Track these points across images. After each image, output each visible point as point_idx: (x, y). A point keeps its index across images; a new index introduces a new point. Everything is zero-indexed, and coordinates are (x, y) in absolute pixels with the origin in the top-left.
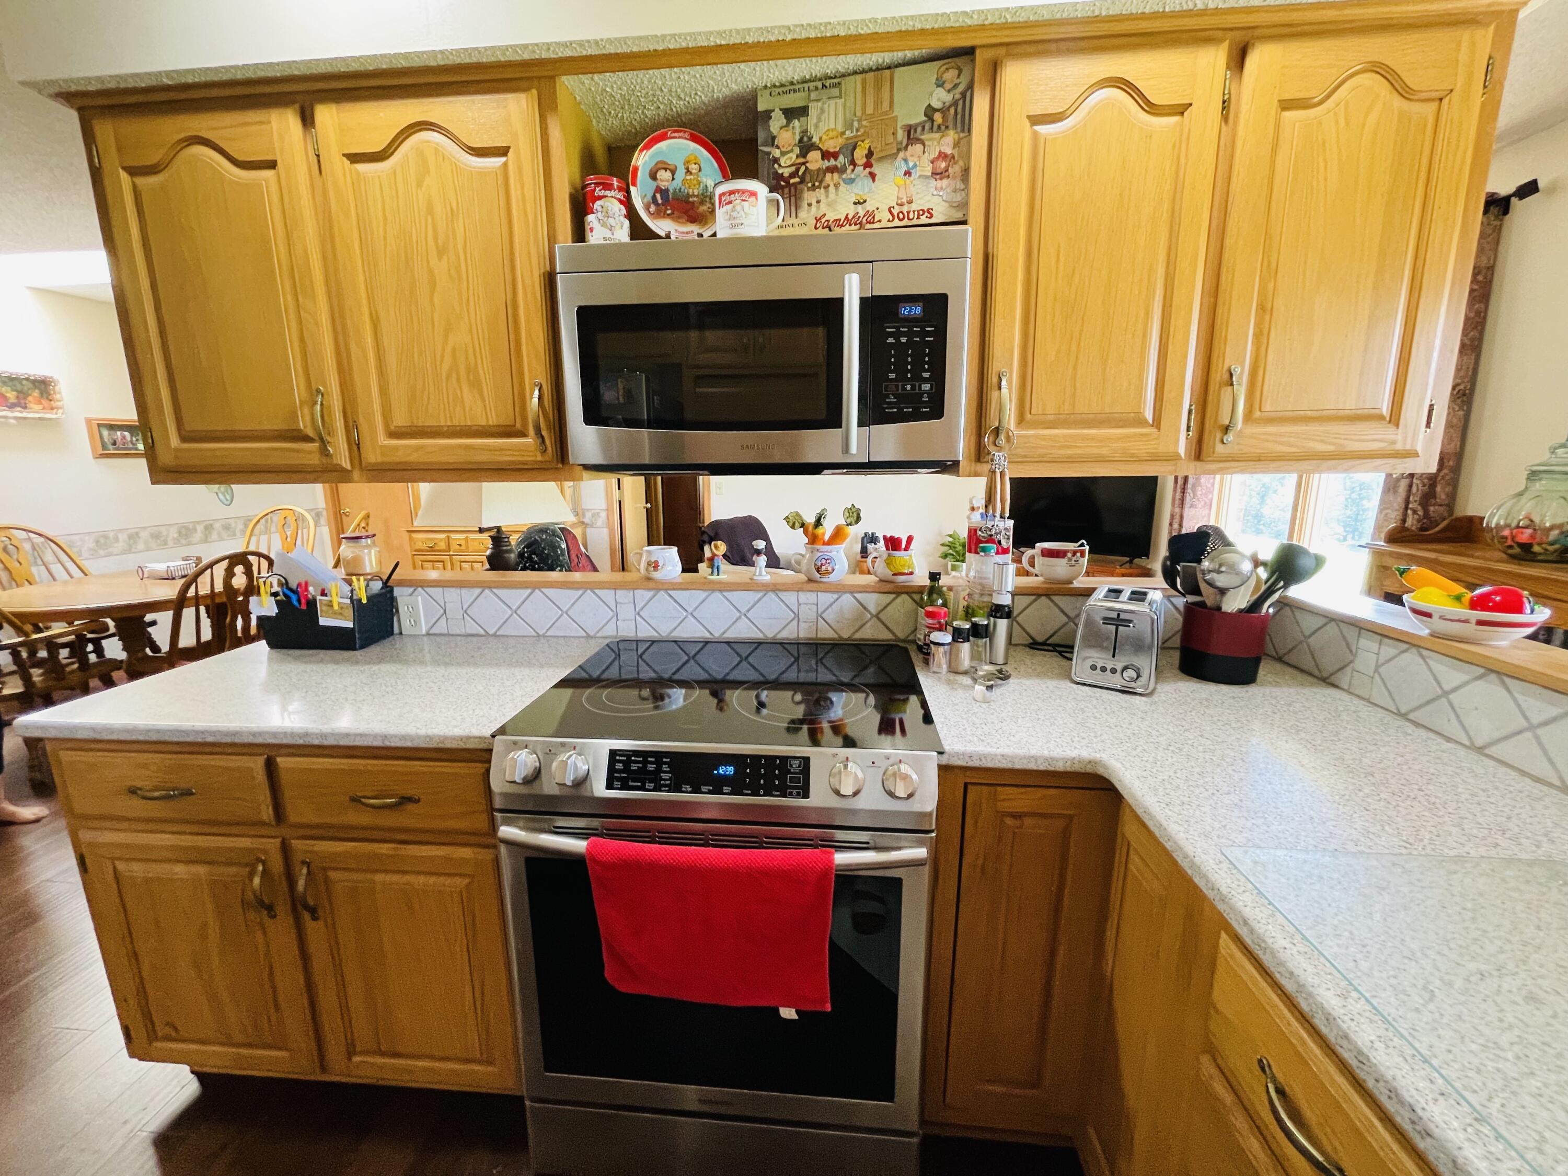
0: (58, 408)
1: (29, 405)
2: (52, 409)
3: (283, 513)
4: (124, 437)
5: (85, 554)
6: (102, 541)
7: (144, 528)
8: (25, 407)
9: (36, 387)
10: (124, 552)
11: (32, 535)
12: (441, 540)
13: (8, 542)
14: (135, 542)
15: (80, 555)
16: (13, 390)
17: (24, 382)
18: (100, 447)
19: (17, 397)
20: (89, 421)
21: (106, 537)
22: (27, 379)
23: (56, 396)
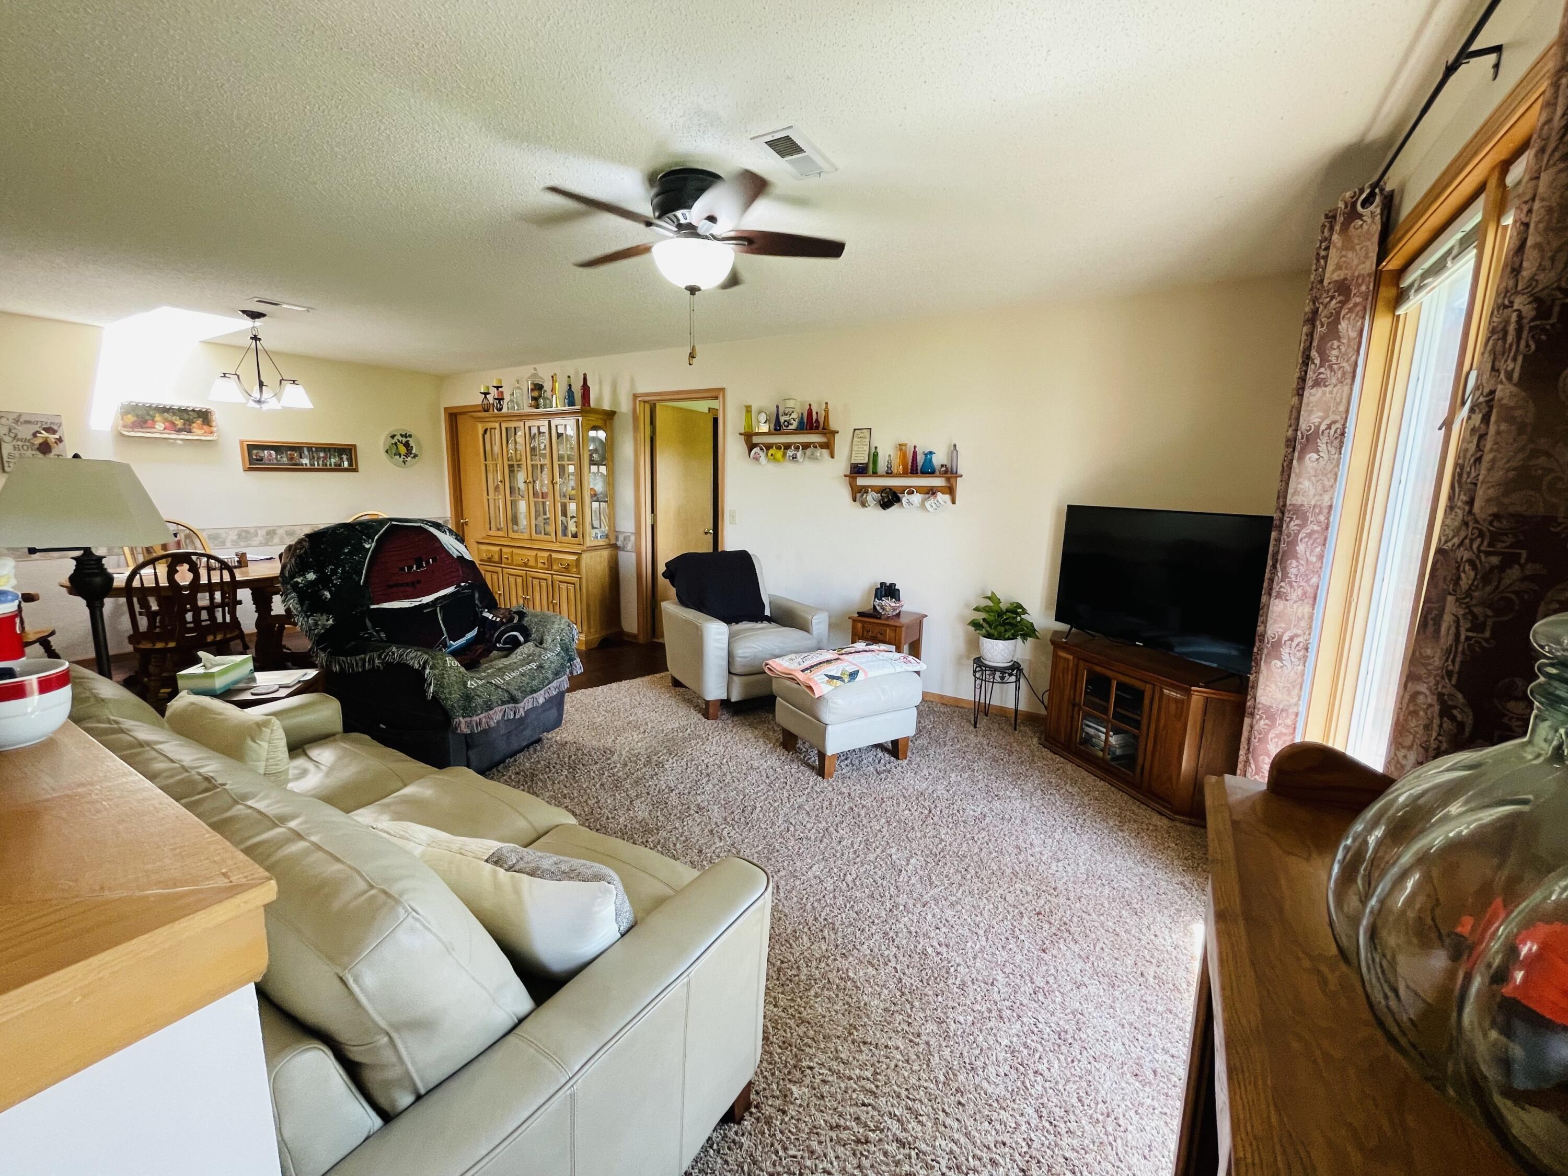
0: (216, 433)
1: (194, 430)
2: (211, 433)
4: (270, 455)
6: (244, 534)
7: (281, 527)
8: (190, 432)
9: (199, 417)
10: (261, 545)
14: (272, 537)
16: (182, 419)
17: (191, 413)
18: (247, 462)
19: (184, 424)
20: (241, 442)
22: (193, 410)
23: (214, 424)
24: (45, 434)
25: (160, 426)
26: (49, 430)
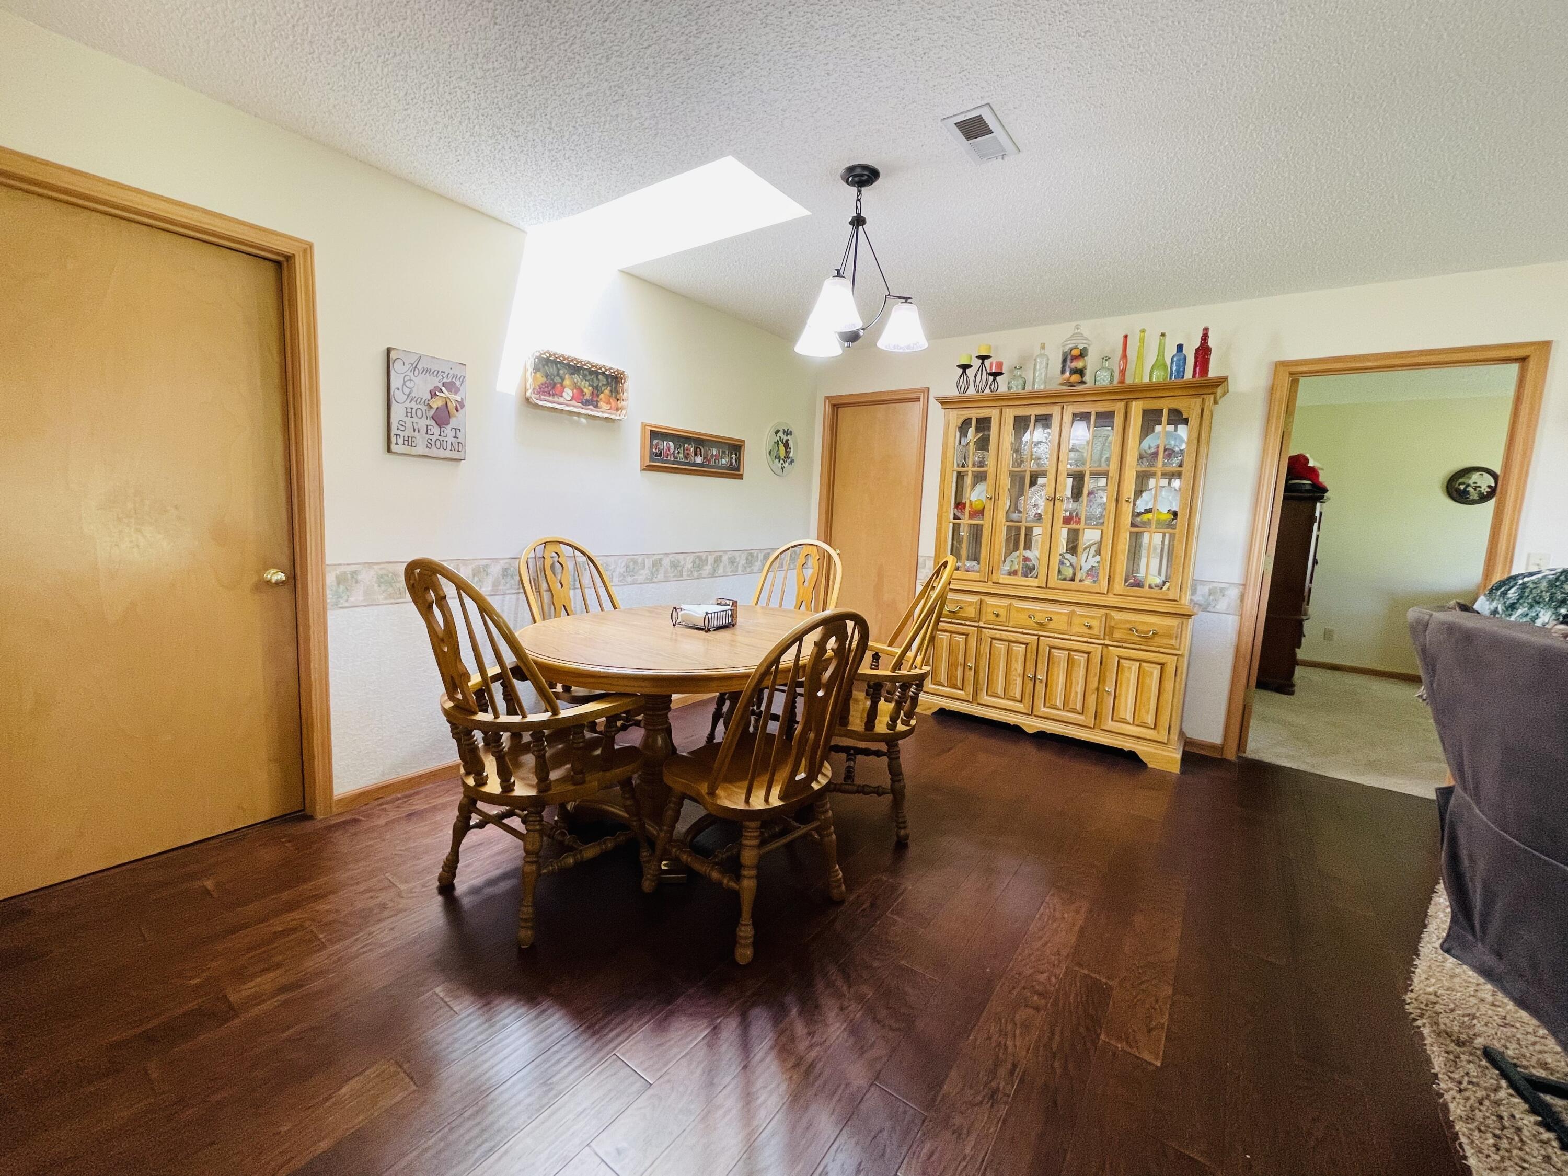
0: (622, 409)
1: (601, 404)
2: (617, 410)
3: (805, 550)
4: (670, 448)
5: (616, 580)
6: (631, 565)
8: (596, 406)
9: (609, 383)
11: (577, 553)
12: (971, 604)
13: (556, 559)
14: (657, 570)
15: (612, 581)
16: (590, 385)
17: (600, 376)
18: (647, 457)
19: (592, 393)
20: (644, 426)
21: (635, 562)
22: (604, 373)
23: (624, 396)
24: (446, 393)
25: (568, 393)
26: (450, 386)
